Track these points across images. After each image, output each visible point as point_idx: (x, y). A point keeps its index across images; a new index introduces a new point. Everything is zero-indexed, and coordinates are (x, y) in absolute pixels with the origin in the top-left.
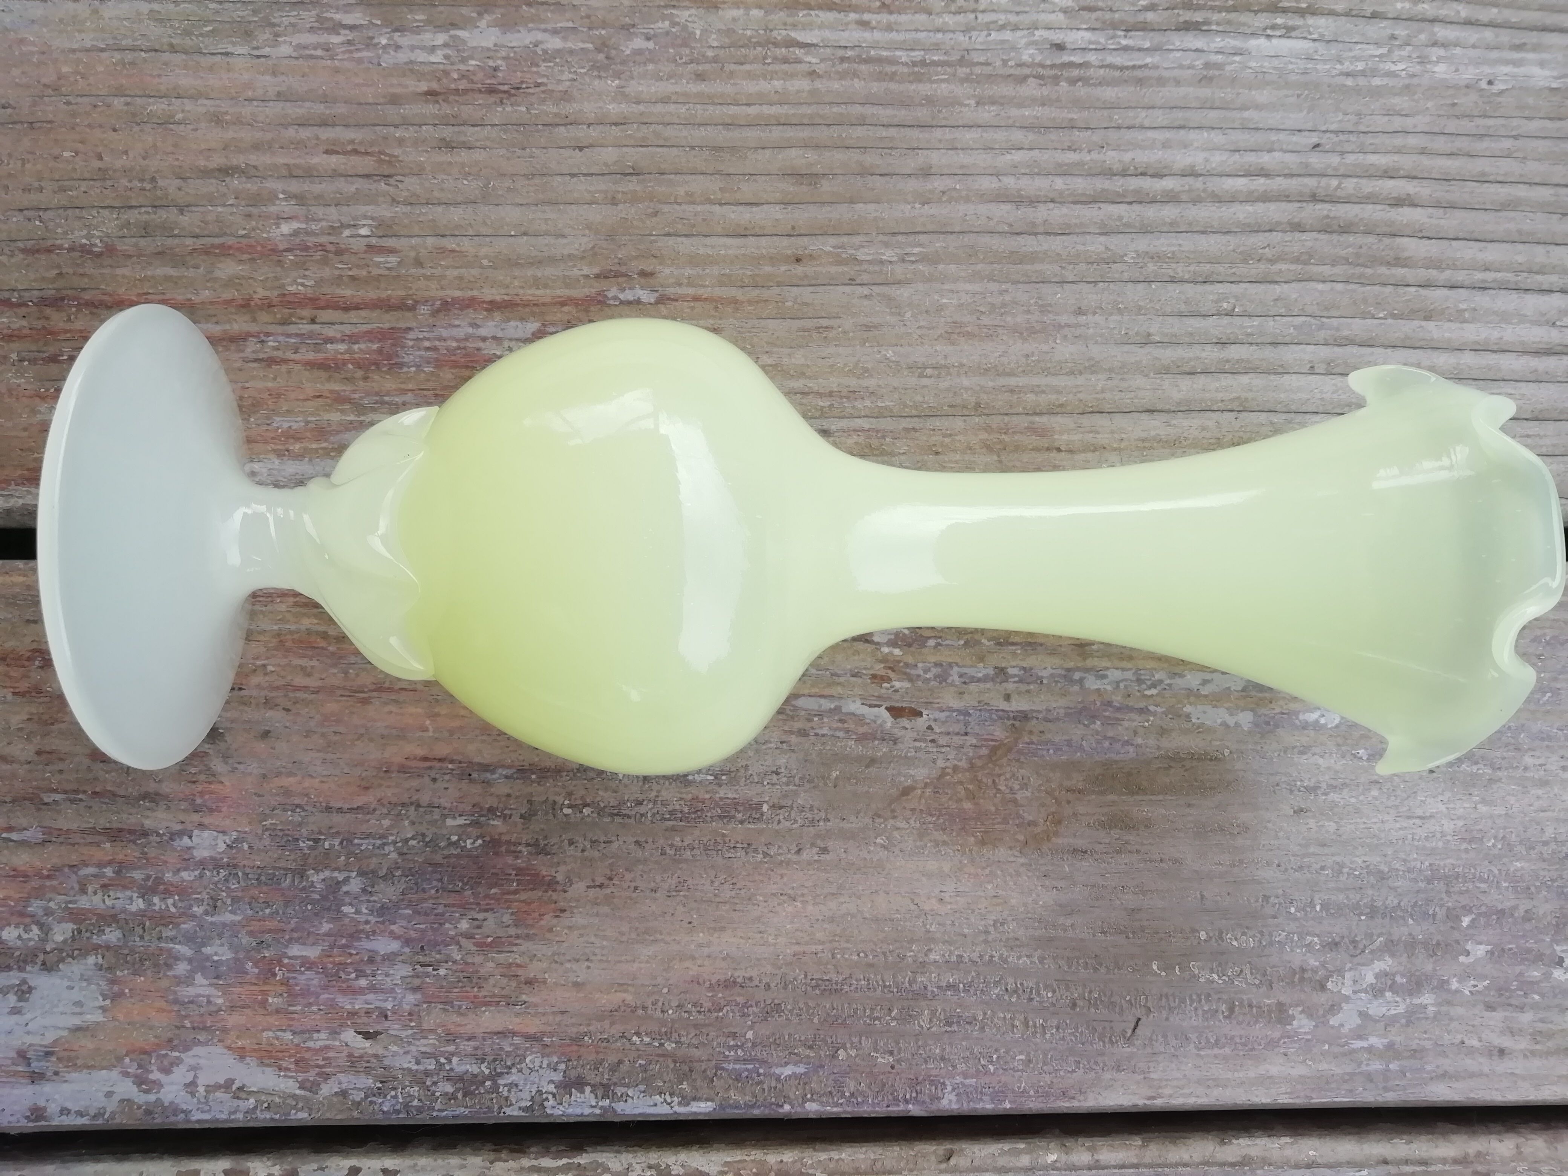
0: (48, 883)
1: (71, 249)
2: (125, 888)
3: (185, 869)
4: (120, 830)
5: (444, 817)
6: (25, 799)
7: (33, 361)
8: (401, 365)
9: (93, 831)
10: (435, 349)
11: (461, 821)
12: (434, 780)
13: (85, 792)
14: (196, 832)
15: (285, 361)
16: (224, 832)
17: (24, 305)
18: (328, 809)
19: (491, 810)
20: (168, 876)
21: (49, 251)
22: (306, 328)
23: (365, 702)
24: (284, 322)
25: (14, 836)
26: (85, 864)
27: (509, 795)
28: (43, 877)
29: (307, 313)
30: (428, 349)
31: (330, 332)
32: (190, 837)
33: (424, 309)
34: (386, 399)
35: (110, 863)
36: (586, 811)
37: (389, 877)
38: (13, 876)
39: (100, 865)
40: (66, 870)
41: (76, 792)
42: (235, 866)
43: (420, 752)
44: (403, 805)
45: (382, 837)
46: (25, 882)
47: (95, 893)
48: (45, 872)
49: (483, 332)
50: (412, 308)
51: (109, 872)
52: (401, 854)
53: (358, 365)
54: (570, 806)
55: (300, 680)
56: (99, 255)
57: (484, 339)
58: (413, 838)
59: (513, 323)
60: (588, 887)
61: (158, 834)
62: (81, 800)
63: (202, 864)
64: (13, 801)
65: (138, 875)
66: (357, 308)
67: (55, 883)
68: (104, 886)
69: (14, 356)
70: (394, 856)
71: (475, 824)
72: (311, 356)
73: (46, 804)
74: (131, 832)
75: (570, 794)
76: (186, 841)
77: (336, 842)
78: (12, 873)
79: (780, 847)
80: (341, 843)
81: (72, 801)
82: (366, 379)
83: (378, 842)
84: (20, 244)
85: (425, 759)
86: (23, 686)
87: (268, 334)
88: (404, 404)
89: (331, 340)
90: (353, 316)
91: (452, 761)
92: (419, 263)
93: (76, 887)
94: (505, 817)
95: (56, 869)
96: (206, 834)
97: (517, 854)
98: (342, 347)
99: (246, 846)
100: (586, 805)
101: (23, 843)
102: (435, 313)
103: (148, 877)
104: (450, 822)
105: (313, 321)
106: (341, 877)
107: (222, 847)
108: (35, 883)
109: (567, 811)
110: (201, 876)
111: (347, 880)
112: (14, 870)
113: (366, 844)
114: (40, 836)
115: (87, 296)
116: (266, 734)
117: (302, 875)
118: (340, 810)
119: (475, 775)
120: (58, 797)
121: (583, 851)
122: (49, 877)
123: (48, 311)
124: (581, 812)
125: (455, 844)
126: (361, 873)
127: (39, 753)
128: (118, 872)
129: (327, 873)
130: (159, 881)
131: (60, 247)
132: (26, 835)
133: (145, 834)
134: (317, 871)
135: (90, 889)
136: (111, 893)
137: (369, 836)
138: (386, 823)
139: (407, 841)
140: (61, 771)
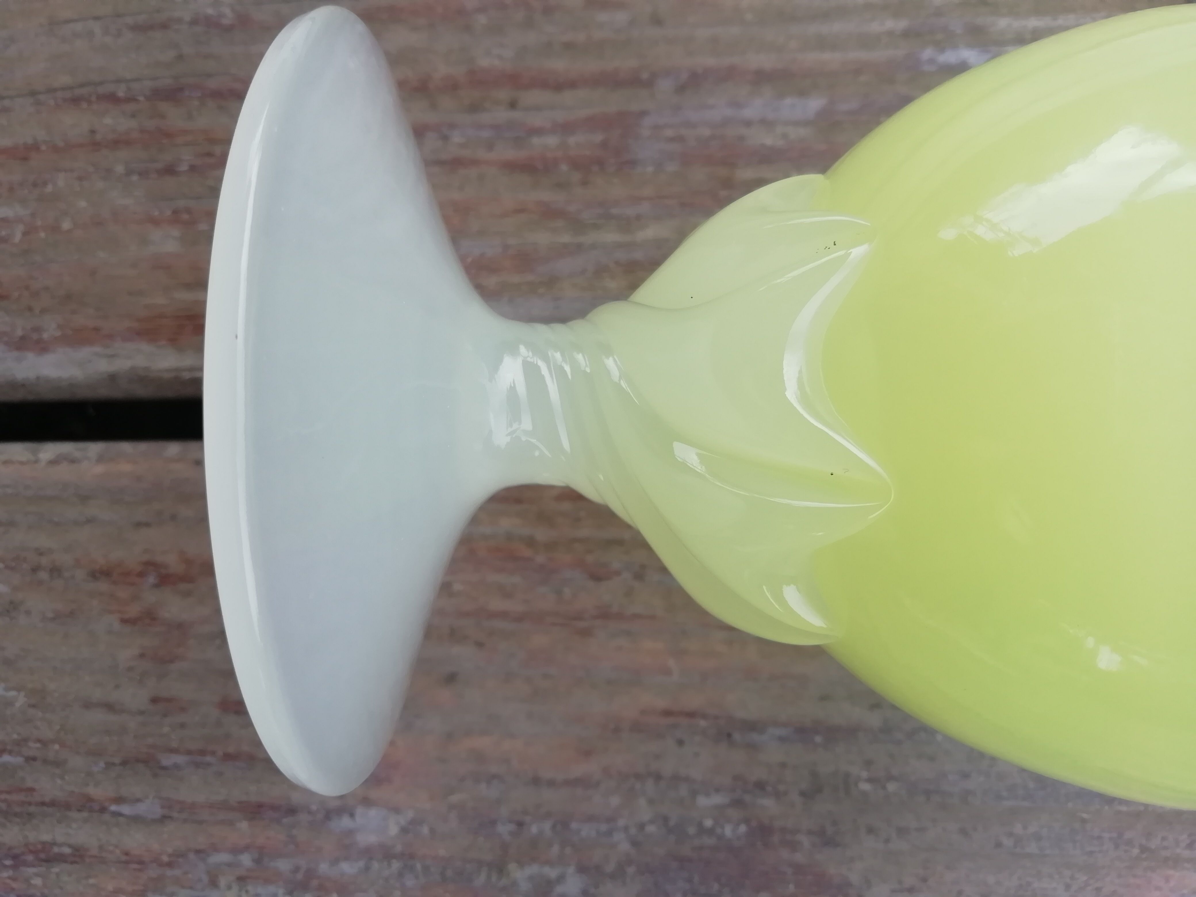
0: (169, 872)
1: (194, 22)
2: (267, 881)
3: (347, 859)
4: (260, 806)
5: (694, 794)
6: (138, 761)
7: (143, 174)
8: (633, 163)
9: (224, 806)
10: (680, 139)
11: (717, 799)
12: (680, 743)
13: (213, 753)
14: (359, 811)
15: (475, 162)
16: (396, 810)
17: (131, 99)
18: (536, 781)
19: (760, 786)
20: (324, 868)
21: (164, 26)
22: (502, 115)
23: (586, 633)
24: (474, 108)
25: (126, 809)
26: (215, 849)
27: (783, 765)
28: (161, 865)
29: (503, 94)
30: (672, 140)
31: (536, 120)
32: (352, 815)
33: (665, 85)
34: (614, 211)
35: (247, 848)
36: (891, 787)
37: (618, 875)
38: (127, 862)
39: (236, 851)
40: (192, 856)
41: (202, 752)
42: (412, 856)
43: (661, 703)
44: (638, 776)
45: (611, 820)
46: (140, 870)
47: (229, 888)
48: (165, 859)
49: (748, 113)
50: (649, 84)
51: (246, 860)
52: (635, 843)
53: (576, 164)
54: (870, 780)
55: (497, 604)
56: (230, 29)
57: (748, 124)
58: (651, 822)
59: (788, 101)
60: (894, 891)
61: (310, 812)
62: (209, 764)
63: (368, 853)
64: (124, 763)
65: (284, 865)
66: (572, 85)
67: (177, 872)
68: (241, 879)
69: (120, 169)
70: (625, 846)
71: (738, 803)
72: (510, 154)
73: (164, 768)
74: (274, 808)
75: (868, 763)
76: (345, 822)
77: (547, 826)
78: (124, 858)
79: (1164, 839)
80: (554, 827)
81: (197, 765)
82: (585, 183)
83: (604, 827)
84: (129, 20)
85: (667, 713)
86: (134, 610)
87: (452, 126)
88: (638, 217)
89: (538, 131)
90: (568, 97)
91: (704, 716)
92: (657, 21)
93: (205, 879)
94: (778, 795)
95: (179, 855)
96: (373, 812)
97: (794, 846)
98: (552, 141)
99: (425, 830)
100: (891, 778)
101: (137, 819)
102: (681, 89)
103: (296, 869)
104: (703, 801)
105: (513, 105)
106: (552, 873)
107: (393, 830)
108: (153, 872)
109: (865, 787)
110: (367, 868)
111: (561, 879)
112: (127, 854)
113: (587, 831)
114: (158, 812)
115: (213, 84)
116: (451, 679)
117: (500, 869)
118: (551, 783)
119: (737, 736)
120: (180, 759)
121: (887, 841)
122: (170, 865)
123: (164, 107)
124: (884, 788)
125: (710, 832)
126: (582, 869)
127: (155, 700)
128: (258, 861)
129: (533, 869)
130: (310, 874)
131: (180, 20)
132: (141, 809)
133: (292, 811)
134: (521, 864)
135: (223, 882)
136: (250, 888)
137: (591, 819)
138: (615, 801)
139: (641, 827)
140: (183, 726)
